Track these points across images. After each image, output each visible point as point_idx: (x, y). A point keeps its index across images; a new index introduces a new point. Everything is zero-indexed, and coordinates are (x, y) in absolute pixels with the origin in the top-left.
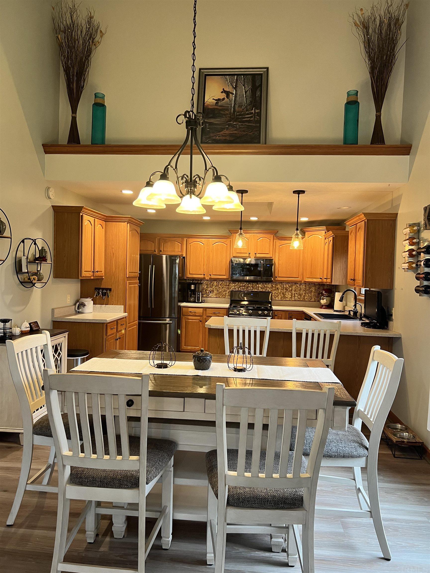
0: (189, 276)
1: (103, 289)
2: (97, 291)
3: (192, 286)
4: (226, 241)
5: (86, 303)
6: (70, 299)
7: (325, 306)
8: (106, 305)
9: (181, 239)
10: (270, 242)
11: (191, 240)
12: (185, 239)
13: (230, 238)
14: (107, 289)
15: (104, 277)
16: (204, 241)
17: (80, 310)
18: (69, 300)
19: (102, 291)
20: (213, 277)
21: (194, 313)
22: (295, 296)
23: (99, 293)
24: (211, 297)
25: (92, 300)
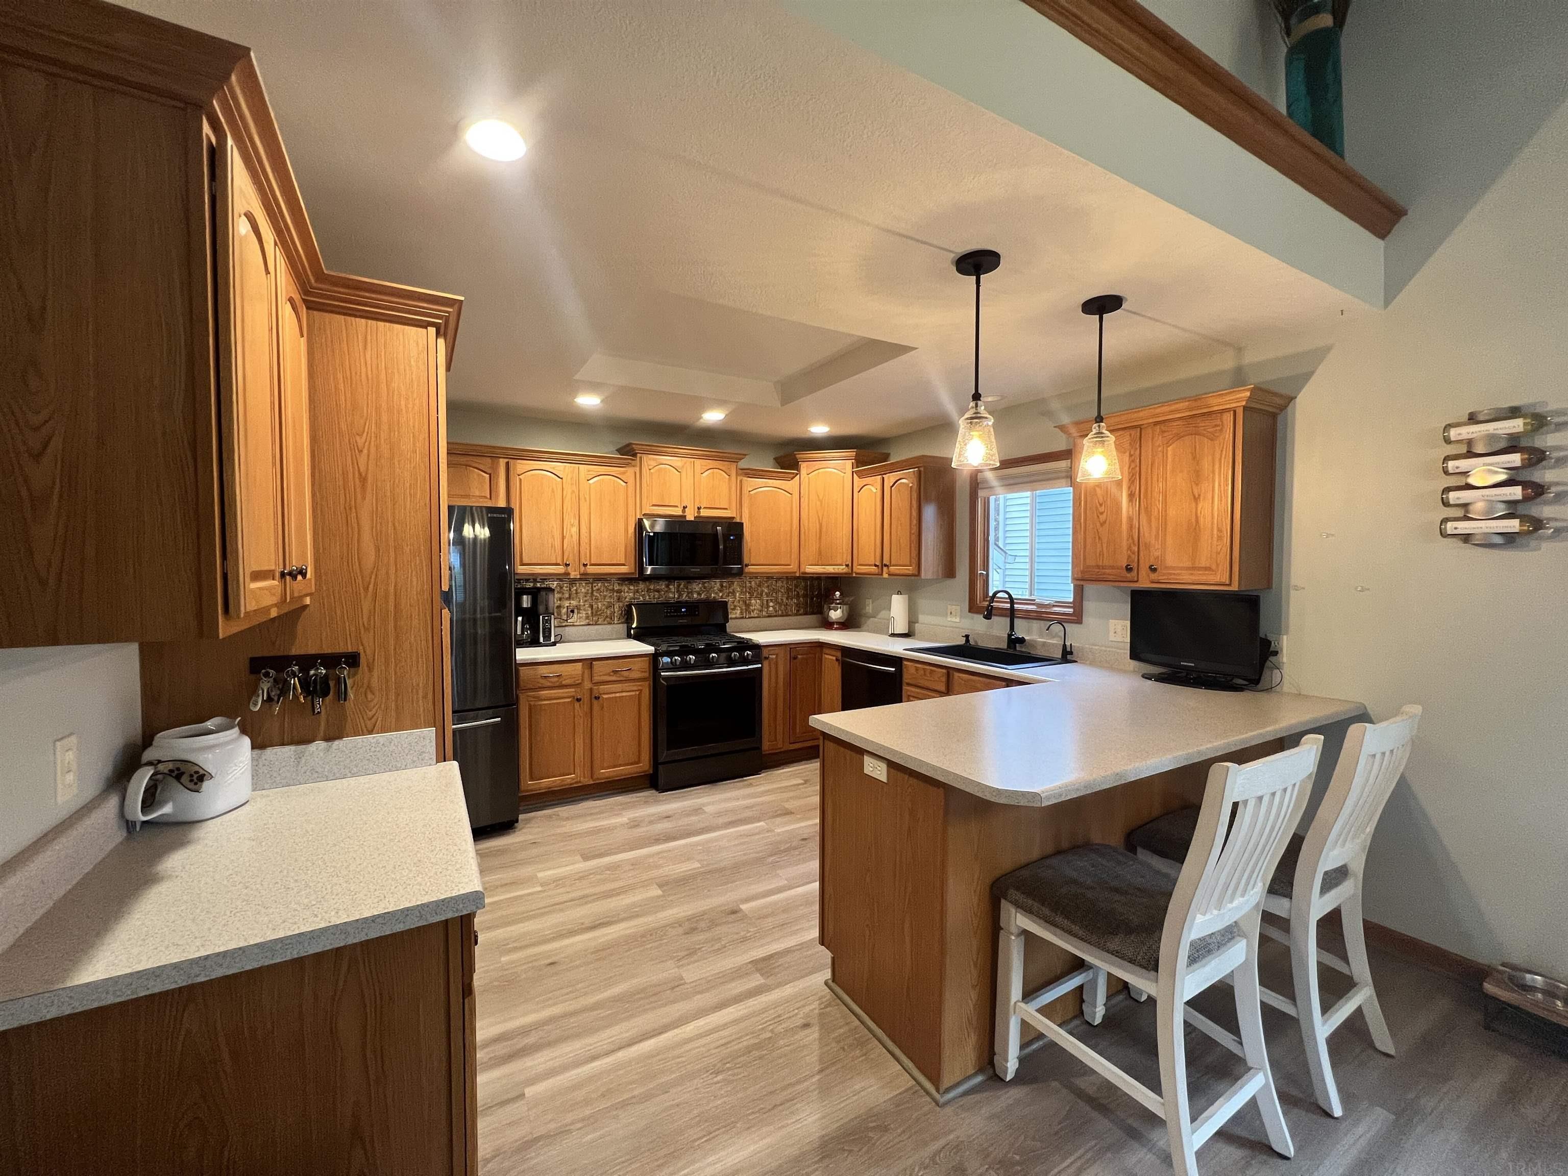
0: (521, 569)
1: (307, 662)
2: (267, 675)
3: (525, 597)
4: (624, 473)
5: (206, 761)
6: (74, 767)
7: (838, 623)
8: (329, 739)
9: (489, 460)
10: (730, 479)
11: (521, 466)
12: (502, 462)
13: (634, 466)
14: (332, 661)
15: (308, 601)
16: (562, 468)
17: (167, 809)
18: (70, 777)
19: (305, 669)
20: (591, 569)
21: (556, 679)
22: (768, 607)
23: (284, 688)
24: (573, 625)
25: (244, 731)
